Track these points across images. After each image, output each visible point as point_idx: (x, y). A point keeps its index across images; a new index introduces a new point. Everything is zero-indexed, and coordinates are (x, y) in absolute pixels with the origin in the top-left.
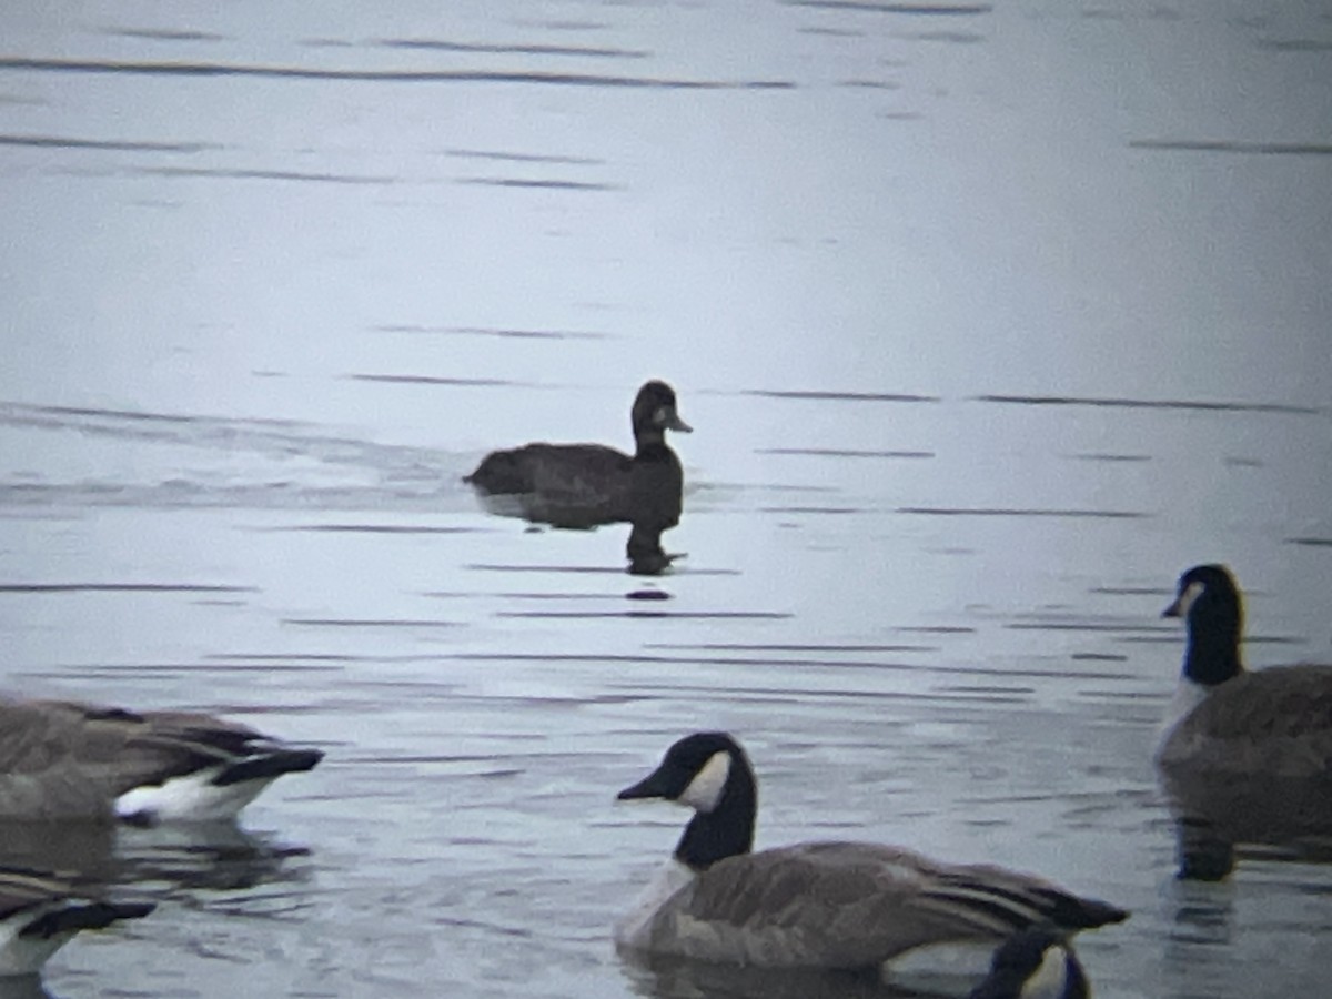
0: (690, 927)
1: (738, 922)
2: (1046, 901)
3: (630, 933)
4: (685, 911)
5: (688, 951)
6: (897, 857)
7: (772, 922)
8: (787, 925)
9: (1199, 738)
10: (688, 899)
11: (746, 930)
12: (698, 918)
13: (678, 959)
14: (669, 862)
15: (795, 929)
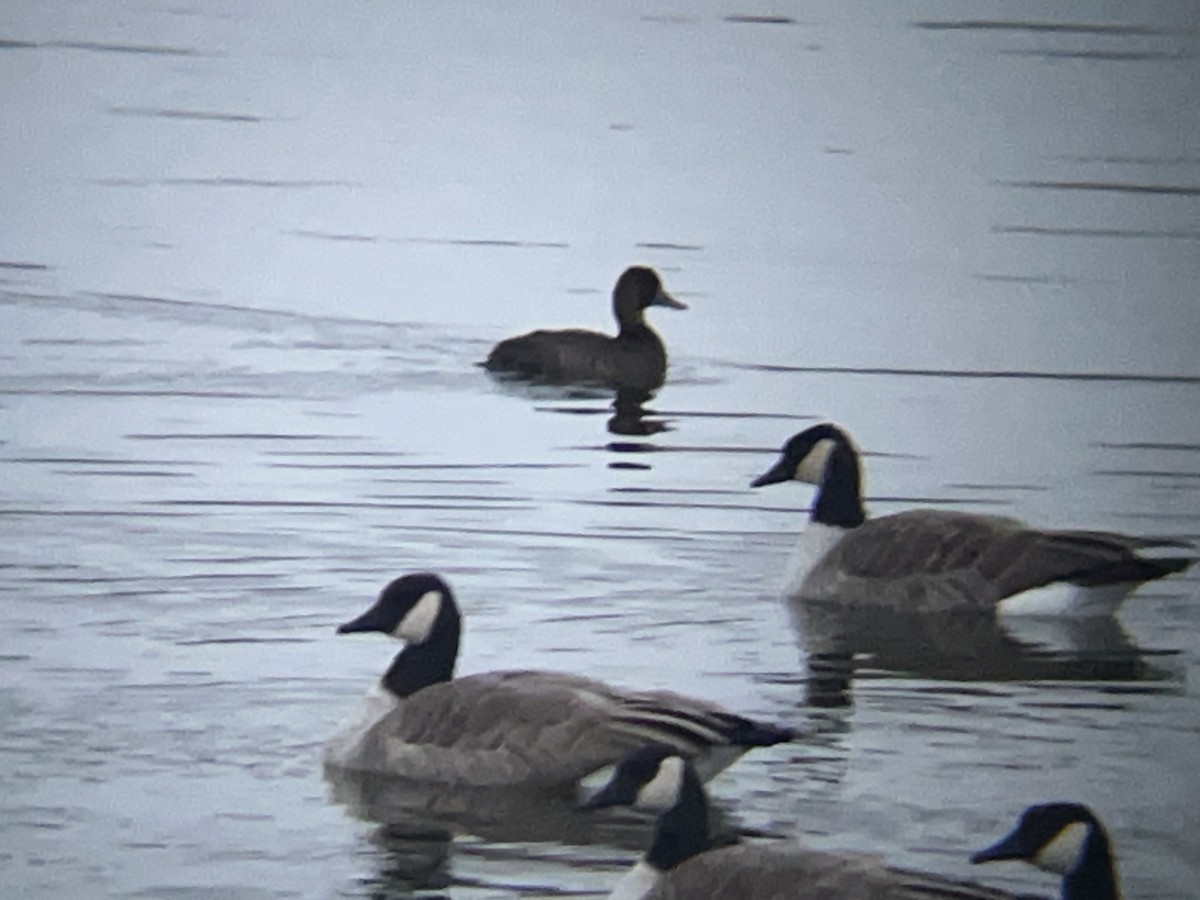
0: (400, 751)
1: (447, 743)
2: (725, 724)
3: (341, 756)
4: (393, 735)
5: (402, 772)
6: (585, 684)
7: (479, 745)
8: (494, 746)
9: (842, 576)
10: (396, 724)
11: (454, 750)
12: (409, 741)
13: (391, 779)
14: (375, 690)
15: (499, 750)
